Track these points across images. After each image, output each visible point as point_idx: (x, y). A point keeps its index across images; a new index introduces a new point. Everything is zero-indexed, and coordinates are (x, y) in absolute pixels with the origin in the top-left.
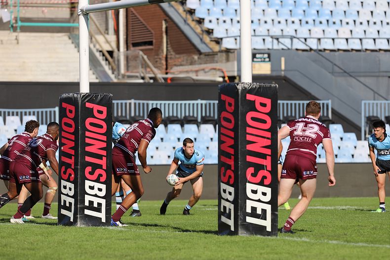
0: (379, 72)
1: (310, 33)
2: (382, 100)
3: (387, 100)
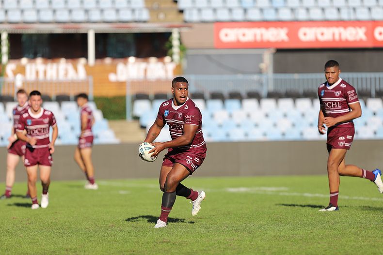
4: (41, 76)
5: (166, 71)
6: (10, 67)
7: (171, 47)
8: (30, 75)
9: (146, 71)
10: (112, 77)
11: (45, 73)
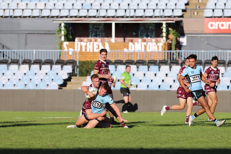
0: (20, 31)
1: (18, 6)
2: (6, 49)
3: (9, 49)
4: (84, 50)
5: (158, 47)
6: (66, 43)
7: (162, 33)
8: (77, 49)
9: (145, 46)
10: (125, 50)
11: (86, 46)
